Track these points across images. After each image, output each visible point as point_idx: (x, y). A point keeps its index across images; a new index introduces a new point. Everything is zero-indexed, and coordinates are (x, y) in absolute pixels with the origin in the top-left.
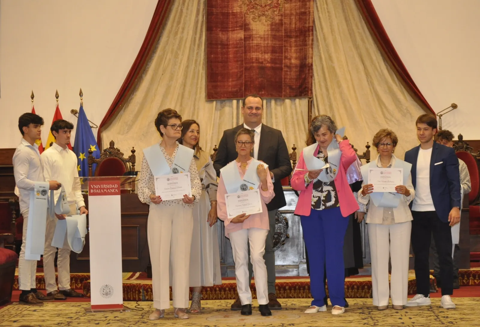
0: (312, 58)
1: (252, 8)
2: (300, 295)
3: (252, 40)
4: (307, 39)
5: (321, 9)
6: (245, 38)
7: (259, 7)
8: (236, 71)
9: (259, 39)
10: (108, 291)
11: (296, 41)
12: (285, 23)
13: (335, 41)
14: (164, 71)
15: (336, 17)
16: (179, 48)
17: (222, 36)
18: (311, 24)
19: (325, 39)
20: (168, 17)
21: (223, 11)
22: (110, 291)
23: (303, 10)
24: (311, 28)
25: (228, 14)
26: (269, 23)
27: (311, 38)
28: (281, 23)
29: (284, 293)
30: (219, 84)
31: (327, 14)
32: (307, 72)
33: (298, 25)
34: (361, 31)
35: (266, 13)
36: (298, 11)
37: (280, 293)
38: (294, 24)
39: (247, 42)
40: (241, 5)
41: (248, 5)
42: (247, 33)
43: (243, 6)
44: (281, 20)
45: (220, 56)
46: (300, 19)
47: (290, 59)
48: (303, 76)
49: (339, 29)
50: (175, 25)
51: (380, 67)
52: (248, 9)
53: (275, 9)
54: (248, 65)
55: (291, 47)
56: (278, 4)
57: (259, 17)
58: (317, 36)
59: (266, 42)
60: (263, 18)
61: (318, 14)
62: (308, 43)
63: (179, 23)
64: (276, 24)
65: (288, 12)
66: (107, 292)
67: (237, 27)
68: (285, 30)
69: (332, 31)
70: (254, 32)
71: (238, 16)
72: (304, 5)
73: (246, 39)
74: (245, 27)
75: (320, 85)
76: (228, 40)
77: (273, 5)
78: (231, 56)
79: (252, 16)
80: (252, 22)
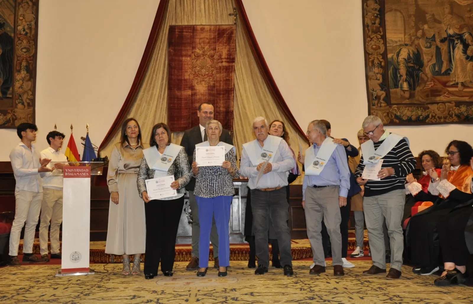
0: (233, 107)
1: (196, 77)
3: (196, 96)
4: (230, 95)
5: (239, 77)
6: (192, 95)
7: (200, 76)
8: (186, 114)
9: (200, 95)
10: (77, 257)
11: (223, 97)
12: (217, 86)
13: (247, 96)
14: (141, 114)
15: (248, 82)
16: (151, 99)
17: (177, 93)
18: (233, 87)
19: (241, 96)
20: (144, 80)
21: (179, 78)
22: (78, 257)
23: (228, 78)
24: (232, 89)
25: (181, 80)
26: (207, 85)
27: (232, 95)
28: (214, 86)
30: (175, 122)
31: (242, 81)
32: (230, 116)
33: (224, 87)
34: (264, 90)
35: (205, 79)
36: (225, 79)
38: (222, 86)
39: (193, 97)
40: (190, 74)
41: (194, 75)
42: (193, 92)
43: (191, 75)
44: (214, 84)
45: (176, 105)
46: (226, 84)
47: (220, 108)
48: (228, 118)
49: (249, 89)
51: (275, 113)
52: (194, 77)
53: (211, 77)
54: (194, 111)
55: (220, 100)
56: (212, 74)
57: (201, 82)
58: (236, 94)
59: (205, 97)
60: (203, 83)
61: (237, 81)
62: (230, 98)
63: (151, 84)
64: (211, 86)
65: (218, 79)
66: (76, 257)
67: (187, 88)
68: (216, 90)
69: (245, 91)
70: (198, 91)
71: (188, 81)
72: (228, 75)
74: (192, 88)
75: (238, 124)
76: (181, 96)
77: (209, 74)
78: (183, 105)
79: (196, 81)
80: (196, 85)
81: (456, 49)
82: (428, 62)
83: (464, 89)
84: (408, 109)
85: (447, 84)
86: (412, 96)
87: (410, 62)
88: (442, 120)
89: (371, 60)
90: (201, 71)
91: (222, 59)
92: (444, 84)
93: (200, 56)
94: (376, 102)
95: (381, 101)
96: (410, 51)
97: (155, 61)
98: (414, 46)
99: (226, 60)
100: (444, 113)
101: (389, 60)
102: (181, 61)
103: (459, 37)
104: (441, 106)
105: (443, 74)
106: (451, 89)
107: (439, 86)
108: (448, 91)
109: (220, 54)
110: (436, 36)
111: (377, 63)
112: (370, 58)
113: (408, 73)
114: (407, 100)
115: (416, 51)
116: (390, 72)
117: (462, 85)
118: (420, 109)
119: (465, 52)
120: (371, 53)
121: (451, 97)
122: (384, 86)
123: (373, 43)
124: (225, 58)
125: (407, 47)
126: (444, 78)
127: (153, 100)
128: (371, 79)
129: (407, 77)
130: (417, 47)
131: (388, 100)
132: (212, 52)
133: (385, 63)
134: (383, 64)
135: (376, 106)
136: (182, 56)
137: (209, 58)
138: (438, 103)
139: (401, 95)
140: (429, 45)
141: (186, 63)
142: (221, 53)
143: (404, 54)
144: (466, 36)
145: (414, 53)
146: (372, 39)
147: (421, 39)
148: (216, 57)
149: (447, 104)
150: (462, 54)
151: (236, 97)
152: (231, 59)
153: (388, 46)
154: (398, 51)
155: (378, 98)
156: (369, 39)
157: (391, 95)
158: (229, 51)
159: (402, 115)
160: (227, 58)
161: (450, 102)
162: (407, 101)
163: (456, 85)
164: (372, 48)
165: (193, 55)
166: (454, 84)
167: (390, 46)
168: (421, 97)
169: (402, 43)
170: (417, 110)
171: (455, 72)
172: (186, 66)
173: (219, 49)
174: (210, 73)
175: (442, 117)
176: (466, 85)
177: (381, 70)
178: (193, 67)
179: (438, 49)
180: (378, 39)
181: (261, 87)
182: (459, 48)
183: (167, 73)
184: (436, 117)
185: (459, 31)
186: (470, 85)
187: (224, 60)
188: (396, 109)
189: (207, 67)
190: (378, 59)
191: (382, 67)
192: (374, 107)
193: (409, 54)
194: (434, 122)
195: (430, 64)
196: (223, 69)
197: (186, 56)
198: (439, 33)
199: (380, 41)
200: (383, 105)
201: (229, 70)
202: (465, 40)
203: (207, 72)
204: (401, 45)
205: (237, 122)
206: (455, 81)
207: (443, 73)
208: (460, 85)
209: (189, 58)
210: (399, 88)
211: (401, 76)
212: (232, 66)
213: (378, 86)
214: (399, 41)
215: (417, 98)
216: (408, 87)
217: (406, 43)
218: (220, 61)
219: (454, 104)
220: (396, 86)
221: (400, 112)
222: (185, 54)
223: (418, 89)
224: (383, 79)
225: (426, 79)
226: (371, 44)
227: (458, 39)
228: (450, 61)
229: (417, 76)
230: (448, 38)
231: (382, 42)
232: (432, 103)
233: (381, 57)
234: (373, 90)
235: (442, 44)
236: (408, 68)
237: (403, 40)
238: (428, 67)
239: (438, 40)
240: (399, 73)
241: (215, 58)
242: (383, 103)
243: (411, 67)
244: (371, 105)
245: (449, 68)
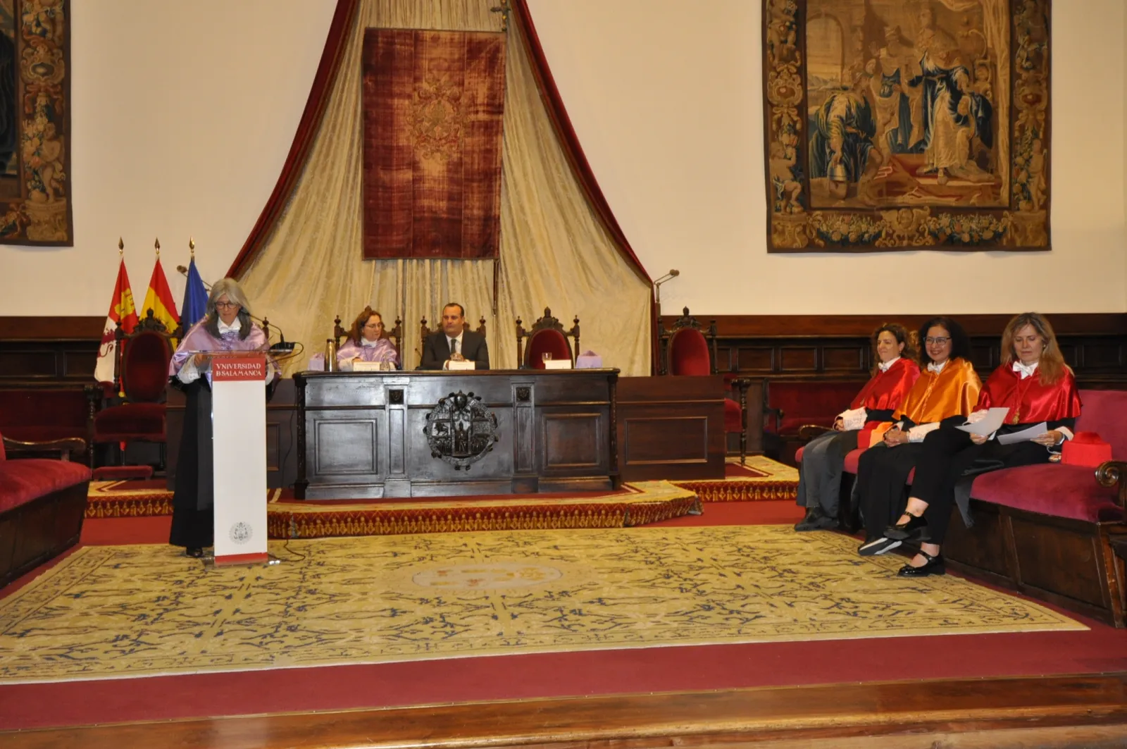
0: (499, 208)
1: (423, 142)
2: (525, 525)
3: (423, 183)
4: (493, 183)
5: (511, 145)
7: (432, 140)
8: (402, 221)
9: (432, 182)
10: (243, 532)
11: (479, 187)
12: (465, 163)
13: (528, 187)
14: (307, 219)
15: (530, 156)
16: (327, 189)
17: (383, 176)
19: (516, 186)
20: (313, 146)
21: (386, 144)
22: (246, 533)
23: (488, 147)
24: (498, 170)
25: (390, 149)
26: (445, 161)
27: (498, 183)
28: (460, 163)
29: (503, 522)
30: (379, 238)
31: (519, 153)
32: (493, 226)
33: (482, 165)
34: (563, 175)
35: (441, 148)
36: (482, 148)
37: (497, 523)
38: (477, 164)
39: (417, 186)
40: (409, 136)
41: (417, 137)
42: (416, 174)
43: (411, 138)
44: (461, 159)
45: (381, 202)
46: (485, 158)
47: (472, 209)
48: (489, 231)
49: (533, 172)
50: (322, 157)
51: (585, 222)
52: (418, 143)
53: (453, 144)
54: (417, 215)
55: (472, 193)
56: (456, 137)
57: (432, 153)
58: (505, 181)
59: (441, 186)
60: (438, 155)
61: (508, 153)
62: (494, 189)
63: (327, 155)
64: (454, 164)
65: (469, 148)
66: (241, 533)
67: (403, 165)
68: (465, 171)
69: (525, 175)
70: (426, 173)
71: (405, 151)
72: (490, 141)
73: (415, 181)
74: (414, 166)
75: (509, 244)
76: (391, 180)
77: (451, 138)
78: (396, 202)
79: (423, 152)
80: (423, 159)
81: (938, 100)
82: (885, 125)
83: (948, 181)
84: (843, 220)
85: (918, 172)
86: (851, 193)
87: (849, 124)
88: (905, 243)
89: (776, 117)
90: (433, 130)
91: (476, 105)
92: (913, 171)
93: (430, 97)
94: (783, 204)
95: (793, 202)
96: (852, 101)
97: (336, 107)
98: (858, 91)
99: (485, 108)
100: (910, 229)
101: (812, 119)
102: (391, 107)
103: (944, 75)
104: (904, 215)
105: (911, 151)
106: (923, 181)
107: (903, 175)
108: (919, 183)
109: (473, 94)
110: (903, 74)
111: (787, 124)
112: (775, 114)
113: (845, 147)
114: (842, 202)
115: (863, 105)
116: (812, 142)
117: (944, 173)
118: (864, 219)
119: (954, 107)
120: (775, 103)
121: (924, 198)
122: (799, 171)
123: (781, 82)
124: (483, 104)
125: (846, 93)
126: (912, 159)
127: (331, 191)
128: (774, 157)
129: (843, 155)
130: (864, 94)
131: (805, 199)
132: (456, 90)
133: (803, 124)
134: (798, 126)
135: (783, 212)
136: (392, 95)
137: (450, 103)
138: (898, 209)
139: (831, 191)
140: (887, 89)
141: (402, 112)
142: (475, 93)
143: (839, 108)
144: (958, 75)
145: (858, 107)
146: (779, 73)
147: (872, 79)
148: (464, 100)
149: (914, 211)
150: (948, 111)
151: (506, 185)
152: (496, 107)
153: (811, 90)
154: (828, 100)
155: (786, 195)
156: (773, 74)
157: (812, 190)
158: (491, 88)
159: (831, 231)
160: (488, 105)
161: (921, 207)
162: (841, 204)
163: (933, 174)
164: (779, 93)
165: (416, 94)
166: (930, 171)
167: (814, 90)
168: (868, 196)
169: (838, 85)
170: (860, 222)
171: (933, 148)
172: (401, 118)
173: (469, 83)
174: (453, 134)
175: (906, 236)
176: (953, 174)
177: (794, 139)
178: (417, 120)
179: (904, 98)
180: (791, 74)
181: (557, 169)
182: (943, 98)
183: (360, 132)
184: (895, 236)
185: (946, 64)
186: (960, 174)
187: (481, 108)
188: (819, 218)
189: (446, 121)
190: (790, 116)
191: (796, 132)
192: (779, 214)
193: (849, 108)
194: (890, 246)
195: (888, 129)
196: (479, 127)
197: (400, 96)
198: (907, 65)
199: (794, 80)
200: (796, 210)
201: (492, 129)
202: (956, 82)
203: (446, 131)
204: (834, 89)
205: (508, 240)
206: (933, 164)
207: (911, 149)
208: (940, 174)
209: (407, 102)
210: (828, 177)
211: (832, 152)
212: (498, 122)
213: (788, 170)
214: (832, 80)
215: (859, 197)
216: (845, 174)
217: (845, 84)
218: (472, 109)
219: (929, 210)
220: (822, 172)
221: (827, 226)
222: (398, 92)
223: (863, 179)
224: (798, 157)
225: (878, 160)
226: (777, 84)
227: (942, 80)
228: (926, 126)
229: (863, 153)
230: (924, 78)
231: (799, 80)
232: (888, 209)
233: (796, 112)
234: (778, 180)
235: (912, 89)
236: (846, 135)
237: (840, 77)
238: (884, 136)
239: (905, 81)
240: (829, 147)
241: (463, 104)
242: (798, 207)
243: (851, 134)
244: (774, 209)
245: (922, 138)
